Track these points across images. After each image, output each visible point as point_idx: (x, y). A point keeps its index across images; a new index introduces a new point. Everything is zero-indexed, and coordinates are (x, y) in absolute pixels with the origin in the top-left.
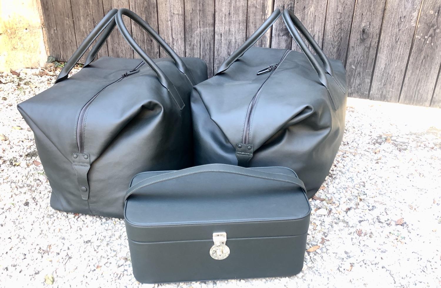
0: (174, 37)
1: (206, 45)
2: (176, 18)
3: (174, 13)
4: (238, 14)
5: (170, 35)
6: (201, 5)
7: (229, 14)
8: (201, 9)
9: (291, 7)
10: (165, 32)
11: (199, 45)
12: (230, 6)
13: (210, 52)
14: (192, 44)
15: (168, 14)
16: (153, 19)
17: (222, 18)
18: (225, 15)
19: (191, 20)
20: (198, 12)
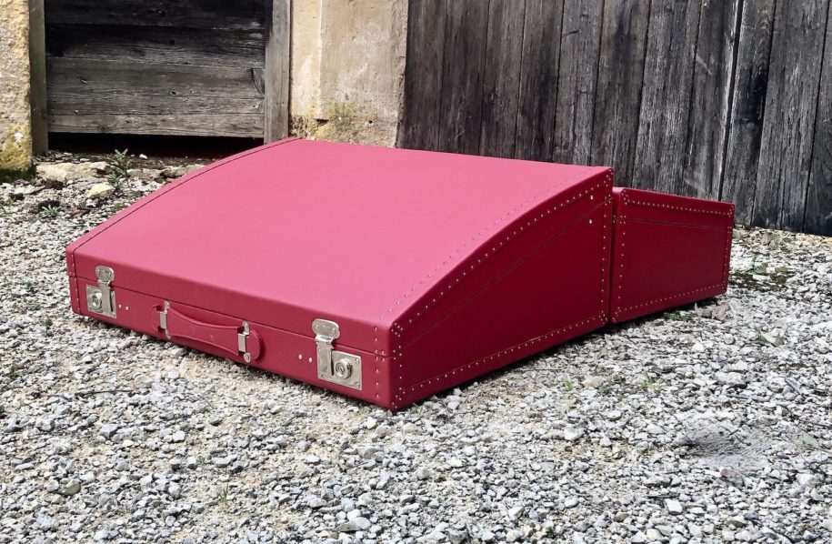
0: (576, 133)
1: (623, 145)
2: (583, 100)
3: (581, 92)
4: (677, 88)
5: (571, 129)
6: (622, 75)
7: (664, 88)
8: (622, 82)
9: (762, 70)
10: (564, 124)
11: (612, 145)
12: (667, 75)
13: (628, 157)
14: (603, 143)
15: (573, 93)
16: (550, 103)
17: (652, 97)
18: (658, 90)
19: (605, 102)
20: (617, 86)
